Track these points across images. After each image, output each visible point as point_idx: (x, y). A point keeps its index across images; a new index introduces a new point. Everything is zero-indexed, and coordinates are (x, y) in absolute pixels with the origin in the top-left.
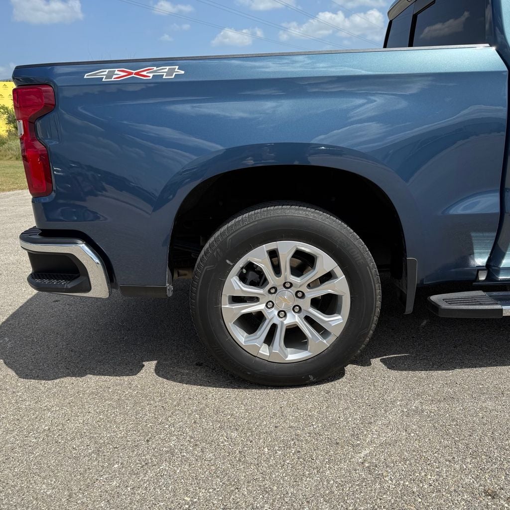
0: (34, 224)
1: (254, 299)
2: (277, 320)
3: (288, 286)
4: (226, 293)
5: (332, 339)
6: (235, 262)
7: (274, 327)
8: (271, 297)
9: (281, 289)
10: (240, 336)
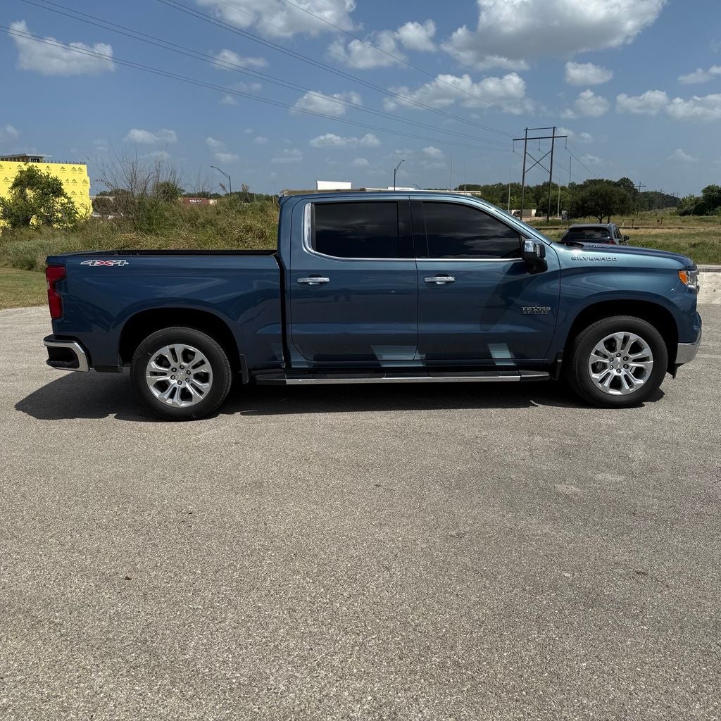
0: (52, 333)
1: (164, 374)
2: (177, 386)
3: (182, 367)
4: (148, 370)
5: (204, 395)
6: (153, 353)
7: (175, 389)
8: (173, 374)
9: (178, 369)
10: (156, 393)
